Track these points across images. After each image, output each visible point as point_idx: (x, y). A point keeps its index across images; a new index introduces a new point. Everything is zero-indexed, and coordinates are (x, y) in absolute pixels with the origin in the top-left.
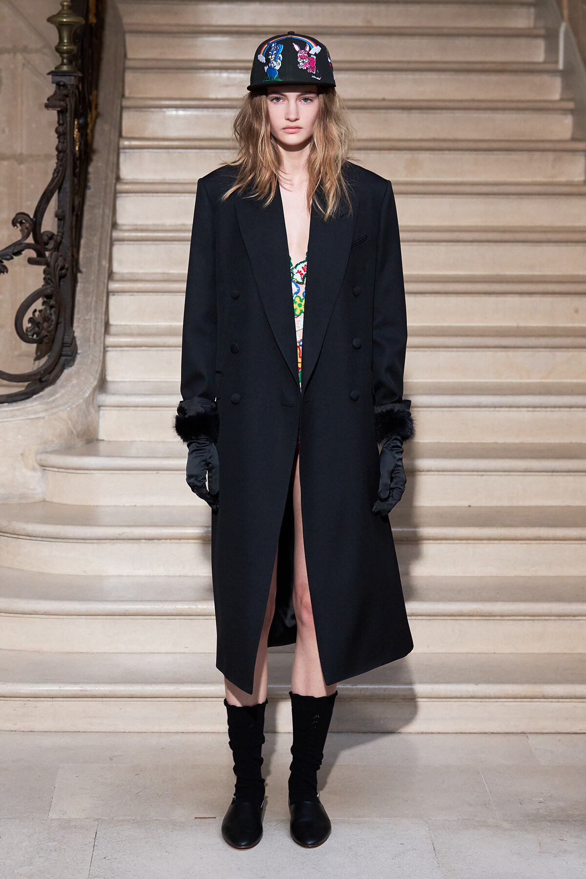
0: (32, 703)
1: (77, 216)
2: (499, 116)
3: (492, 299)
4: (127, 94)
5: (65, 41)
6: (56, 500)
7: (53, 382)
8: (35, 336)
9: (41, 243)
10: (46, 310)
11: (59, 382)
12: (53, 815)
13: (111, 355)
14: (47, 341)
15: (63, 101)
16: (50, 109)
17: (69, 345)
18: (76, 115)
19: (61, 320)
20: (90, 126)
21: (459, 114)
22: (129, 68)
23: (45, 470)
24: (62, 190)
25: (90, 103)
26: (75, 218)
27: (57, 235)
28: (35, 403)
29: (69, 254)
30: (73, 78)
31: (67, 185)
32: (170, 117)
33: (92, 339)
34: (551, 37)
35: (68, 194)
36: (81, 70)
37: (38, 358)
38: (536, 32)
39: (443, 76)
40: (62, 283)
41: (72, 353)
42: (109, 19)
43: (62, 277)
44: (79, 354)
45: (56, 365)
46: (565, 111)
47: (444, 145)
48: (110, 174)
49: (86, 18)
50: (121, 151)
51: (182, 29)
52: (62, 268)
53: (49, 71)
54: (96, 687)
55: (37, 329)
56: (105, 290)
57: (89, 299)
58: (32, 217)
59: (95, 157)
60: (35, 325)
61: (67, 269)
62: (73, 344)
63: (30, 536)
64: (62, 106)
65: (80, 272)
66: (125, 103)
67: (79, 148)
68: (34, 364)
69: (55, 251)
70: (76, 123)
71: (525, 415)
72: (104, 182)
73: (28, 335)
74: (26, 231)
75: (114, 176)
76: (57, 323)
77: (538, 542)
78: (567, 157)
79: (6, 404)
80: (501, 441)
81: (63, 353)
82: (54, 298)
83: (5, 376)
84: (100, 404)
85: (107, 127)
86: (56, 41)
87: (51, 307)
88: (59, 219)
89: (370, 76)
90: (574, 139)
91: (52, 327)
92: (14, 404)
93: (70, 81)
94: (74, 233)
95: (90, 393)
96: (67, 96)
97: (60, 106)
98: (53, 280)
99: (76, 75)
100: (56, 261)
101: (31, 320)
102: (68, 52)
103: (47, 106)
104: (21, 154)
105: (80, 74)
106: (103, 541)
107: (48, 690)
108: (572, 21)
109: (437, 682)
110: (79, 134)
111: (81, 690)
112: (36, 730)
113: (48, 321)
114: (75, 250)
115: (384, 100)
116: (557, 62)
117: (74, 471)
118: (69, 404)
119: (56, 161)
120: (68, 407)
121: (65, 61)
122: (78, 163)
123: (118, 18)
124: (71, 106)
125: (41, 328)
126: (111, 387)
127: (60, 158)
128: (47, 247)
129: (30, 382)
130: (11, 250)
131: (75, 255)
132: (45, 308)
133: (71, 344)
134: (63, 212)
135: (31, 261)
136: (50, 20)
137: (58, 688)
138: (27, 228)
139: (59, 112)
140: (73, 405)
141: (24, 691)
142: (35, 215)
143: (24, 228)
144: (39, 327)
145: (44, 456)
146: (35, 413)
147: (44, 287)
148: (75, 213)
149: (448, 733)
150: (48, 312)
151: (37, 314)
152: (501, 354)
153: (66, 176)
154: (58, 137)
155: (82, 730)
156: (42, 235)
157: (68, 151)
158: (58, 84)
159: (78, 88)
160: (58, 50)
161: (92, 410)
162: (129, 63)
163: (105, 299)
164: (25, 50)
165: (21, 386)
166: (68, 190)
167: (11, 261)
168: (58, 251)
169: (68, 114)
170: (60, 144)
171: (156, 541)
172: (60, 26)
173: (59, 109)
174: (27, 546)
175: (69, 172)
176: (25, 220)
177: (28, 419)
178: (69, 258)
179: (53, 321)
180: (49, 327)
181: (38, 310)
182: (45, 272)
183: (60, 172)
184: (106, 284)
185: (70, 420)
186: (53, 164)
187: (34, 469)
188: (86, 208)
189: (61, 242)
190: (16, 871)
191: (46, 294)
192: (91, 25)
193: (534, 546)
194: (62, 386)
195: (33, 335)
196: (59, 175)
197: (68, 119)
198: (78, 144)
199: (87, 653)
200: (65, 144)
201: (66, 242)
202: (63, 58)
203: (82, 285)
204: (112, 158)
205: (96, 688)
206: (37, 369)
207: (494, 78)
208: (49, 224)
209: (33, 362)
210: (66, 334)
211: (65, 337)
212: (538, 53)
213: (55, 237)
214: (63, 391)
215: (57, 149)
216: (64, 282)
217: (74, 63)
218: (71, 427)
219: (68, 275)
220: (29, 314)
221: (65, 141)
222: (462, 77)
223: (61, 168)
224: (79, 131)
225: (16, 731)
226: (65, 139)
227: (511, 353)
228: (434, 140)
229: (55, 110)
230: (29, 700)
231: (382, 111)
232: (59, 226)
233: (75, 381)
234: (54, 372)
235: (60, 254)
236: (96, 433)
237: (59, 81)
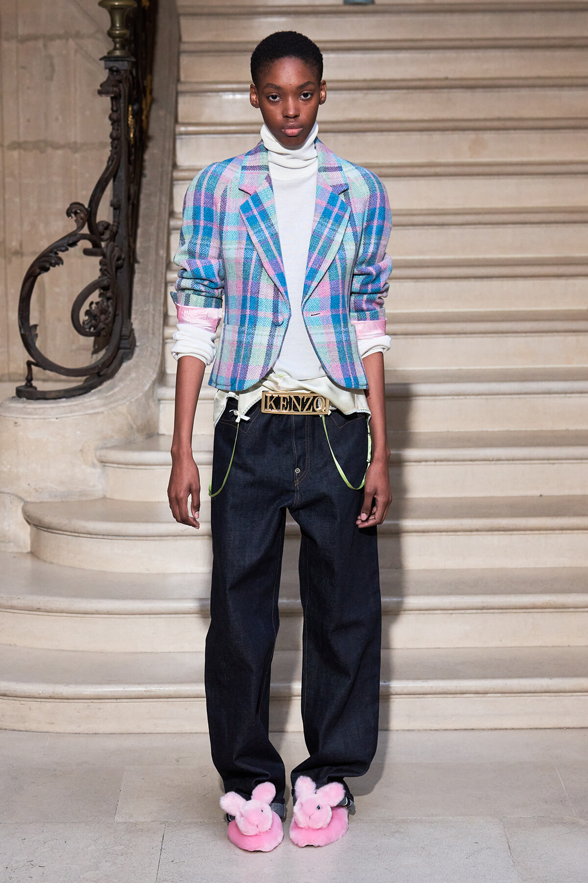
0: (96, 705)
1: (133, 205)
2: (566, 94)
3: (562, 282)
4: (182, 78)
5: (118, 25)
6: (117, 497)
7: (111, 376)
8: (92, 329)
9: (96, 233)
10: (103, 303)
11: (118, 376)
12: (118, 819)
14: (104, 334)
15: (116, 87)
16: (103, 95)
17: (127, 337)
18: (130, 102)
19: (119, 312)
20: (145, 112)
21: (524, 92)
22: (185, 52)
23: (104, 466)
24: (117, 179)
25: (144, 88)
26: (131, 206)
27: (113, 225)
28: (94, 398)
29: (126, 243)
30: (126, 63)
31: (122, 174)
32: (228, 101)
33: (151, 331)
35: (124, 183)
36: (135, 54)
37: (95, 352)
39: (507, 53)
40: (119, 274)
41: (131, 345)
42: (162, 1)
43: (118, 268)
44: (138, 346)
45: (114, 358)
47: (509, 124)
48: (166, 162)
49: (139, 2)
50: (177, 137)
51: (237, 10)
52: (119, 259)
53: (101, 56)
54: (161, 687)
55: (94, 322)
56: (163, 281)
57: (147, 290)
58: (86, 206)
59: (151, 144)
60: (92, 318)
61: (124, 260)
62: (132, 336)
63: (91, 534)
64: (116, 92)
65: (137, 262)
66: (181, 88)
67: (134, 135)
68: (92, 357)
69: (111, 241)
70: (130, 109)
72: (160, 170)
73: (84, 328)
74: (81, 221)
75: (171, 163)
76: (115, 315)
79: (64, 399)
80: (572, 428)
81: (121, 346)
82: (110, 290)
83: (62, 371)
84: (160, 398)
85: (162, 113)
86: (108, 25)
87: (108, 299)
88: (115, 209)
89: (432, 55)
91: (109, 319)
92: (72, 399)
93: (124, 66)
94: (130, 224)
95: (150, 387)
96: (120, 82)
97: (113, 92)
98: (110, 271)
99: (129, 59)
100: (112, 251)
101: (87, 313)
102: (120, 36)
103: (100, 93)
104: (75, 143)
105: (133, 59)
106: (165, 538)
107: (111, 691)
109: (510, 677)
110: (133, 121)
111: (145, 691)
112: (101, 732)
113: (105, 314)
114: (131, 240)
115: (447, 79)
117: (135, 467)
118: (128, 398)
119: (110, 148)
120: (127, 401)
121: (118, 45)
122: (133, 150)
124: (125, 93)
125: (98, 320)
126: (171, 380)
127: (114, 146)
128: (102, 237)
129: (88, 376)
130: (66, 241)
131: (132, 244)
132: (102, 300)
133: (129, 336)
134: (118, 201)
135: (87, 252)
136: (101, 4)
137: (122, 689)
138: (82, 219)
139: (112, 98)
140: (132, 399)
141: (87, 693)
142: (90, 205)
143: (79, 219)
144: (96, 320)
145: (103, 452)
146: (94, 408)
147: (101, 279)
148: (131, 202)
149: (522, 729)
150: (105, 304)
151: (94, 306)
152: (571, 339)
153: (121, 164)
154: (112, 124)
155: (147, 731)
156: (97, 225)
157: (123, 139)
158: (111, 70)
159: (131, 73)
160: (110, 34)
161: (152, 404)
162: (184, 47)
163: (163, 290)
164: (78, 35)
165: (80, 381)
166: (123, 178)
167: (66, 252)
168: (114, 241)
169: (122, 101)
170: (114, 131)
172: (112, 10)
173: (113, 95)
174: (87, 544)
175: (124, 159)
176: (80, 210)
177: (87, 414)
178: (125, 249)
179: (110, 313)
180: (107, 319)
181: (95, 302)
182: (101, 263)
183: (115, 160)
184: (164, 274)
185: (129, 414)
186: (107, 152)
187: (93, 465)
188: (142, 196)
189: (117, 232)
190: (82, 876)
191: (102, 286)
192: (144, 8)
194: (121, 380)
195: (90, 328)
196: (114, 163)
197: (122, 105)
198: (132, 130)
199: (152, 653)
200: (119, 131)
201: (122, 231)
202: (115, 43)
203: (140, 275)
204: (169, 145)
205: (161, 689)
206: (95, 363)
207: (559, 54)
208: (104, 214)
209: (90, 355)
210: (124, 326)
211: (124, 329)
213: (110, 227)
214: (122, 385)
215: (111, 136)
216: (121, 273)
217: (127, 48)
218: (131, 422)
219: (125, 265)
220: (85, 307)
221: (119, 128)
222: (526, 54)
223: (115, 156)
224: (133, 118)
225: (79, 734)
226: (119, 126)
227: (581, 338)
228: (499, 119)
229: (108, 96)
230: (93, 702)
231: (446, 91)
232: (114, 216)
233: (133, 375)
234: (113, 366)
235: (116, 244)
236: (157, 427)
237: (112, 67)
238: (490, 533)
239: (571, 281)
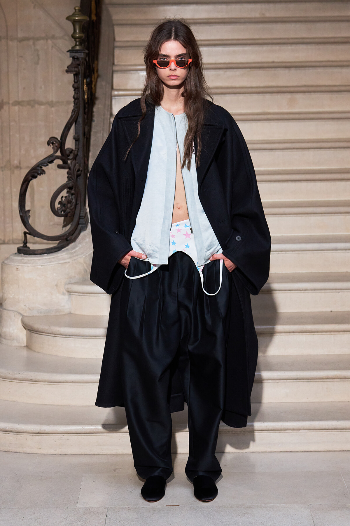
0: (66, 437)
1: (87, 138)
2: (345, 71)
4: (116, 63)
5: (78, 31)
6: (78, 312)
7: (74, 240)
8: (63, 213)
9: (65, 155)
10: (69, 196)
11: (78, 240)
12: (80, 505)
14: (70, 215)
15: (77, 68)
16: (69, 73)
17: (83, 217)
18: (85, 77)
19: (79, 202)
20: (94, 83)
21: (320, 70)
22: (117, 47)
23: (70, 294)
24: (77, 123)
25: (93, 69)
26: (85, 140)
27: (75, 150)
28: (64, 254)
29: (82, 161)
30: (82, 53)
31: (80, 120)
35: (81, 125)
36: (88, 48)
37: (65, 226)
39: (309, 47)
40: (78, 180)
41: (86, 222)
42: (104, 17)
43: (78, 176)
45: (76, 230)
47: (311, 89)
48: (106, 112)
49: (90, 17)
50: (113, 98)
52: (78, 171)
53: (68, 50)
55: (63, 208)
58: (59, 139)
59: (97, 102)
60: (63, 206)
61: (81, 171)
62: (86, 217)
63: (62, 335)
64: (76, 71)
66: (115, 68)
67: (87, 97)
68: (62, 229)
69: (74, 160)
70: (85, 81)
72: (103, 117)
73: (58, 212)
75: (109, 113)
76: (76, 204)
79: (46, 255)
81: (80, 222)
82: (74, 189)
83: (45, 237)
85: (104, 83)
86: (72, 31)
87: (72, 194)
88: (76, 141)
89: (265, 48)
91: (73, 206)
92: (51, 254)
93: (81, 55)
94: (85, 149)
98: (73, 178)
99: (85, 51)
100: (75, 166)
101: (60, 203)
102: (79, 38)
103: (67, 71)
104: (52, 101)
105: (87, 51)
107: (75, 429)
109: (313, 420)
110: (87, 88)
112: (68, 453)
113: (70, 203)
114: (86, 159)
115: (274, 62)
117: (89, 295)
118: (84, 254)
119: (73, 105)
121: (78, 43)
122: (87, 105)
123: (110, 16)
124: (82, 71)
127: (76, 103)
128: (69, 157)
129: (60, 241)
130: (47, 160)
131: (86, 163)
134: (78, 136)
135: (59, 167)
136: (68, 18)
137: (82, 428)
138: (56, 147)
139: (74, 75)
140: (87, 254)
141: (60, 430)
142: (61, 139)
144: (65, 207)
145: (70, 286)
146: (64, 259)
147: (68, 182)
148: (85, 136)
149: (321, 451)
151: (64, 199)
153: (80, 114)
154: (74, 90)
155: (96, 453)
156: (65, 150)
157: (81, 99)
158: (74, 58)
159: (85, 60)
160: (73, 36)
162: (117, 44)
164: (53, 37)
165: (55, 243)
166: (81, 122)
167: (47, 167)
168: (76, 160)
169: (80, 76)
170: (76, 94)
172: (74, 22)
173: (75, 73)
174: (61, 341)
175: (81, 111)
176: (55, 142)
177: (60, 263)
178: (82, 164)
180: (71, 206)
181: (64, 196)
182: (68, 173)
183: (76, 112)
185: (85, 263)
186: (71, 107)
187: (64, 294)
188: (92, 133)
189: (77, 155)
191: (69, 187)
192: (93, 21)
194: (80, 243)
195: (61, 212)
197: (80, 79)
198: (86, 94)
200: (79, 94)
201: (81, 154)
202: (76, 42)
204: (108, 102)
206: (65, 233)
207: (341, 47)
208: (70, 144)
210: (81, 211)
211: (81, 213)
213: (73, 151)
214: (80, 246)
215: (74, 97)
216: (80, 179)
217: (83, 45)
218: (86, 267)
219: (82, 174)
220: (59, 199)
222: (321, 47)
223: (76, 109)
224: (87, 86)
225: (56, 454)
226: (78, 91)
228: (305, 86)
229: (72, 73)
230: (64, 436)
231: (273, 69)
232: (76, 145)
233: (87, 240)
234: (75, 234)
235: (77, 162)
237: (74, 56)
238: (301, 334)
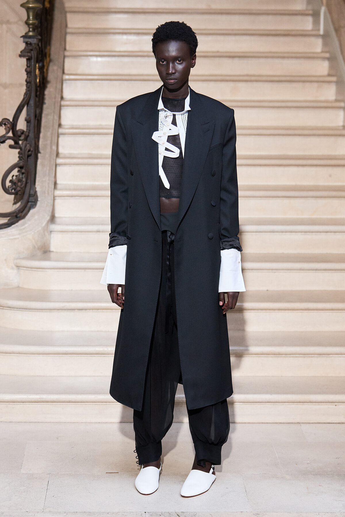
0: (11, 406)
1: (38, 120)
2: (286, 62)
3: (281, 169)
4: (67, 48)
5: (31, 18)
6: (26, 286)
7: (24, 217)
8: (13, 191)
9: (17, 136)
10: (20, 175)
11: (27, 217)
12: (23, 471)
13: (58, 201)
14: (20, 193)
15: (29, 52)
16: (22, 58)
18: (37, 61)
19: (29, 181)
20: (46, 67)
21: (263, 60)
22: (69, 33)
23: (19, 269)
24: (29, 105)
25: (46, 53)
26: (36, 121)
27: (26, 132)
28: (13, 230)
29: (33, 142)
30: (35, 39)
31: (32, 102)
32: (93, 62)
33: (46, 192)
34: (316, 15)
35: (33, 107)
36: (41, 34)
37: (15, 203)
38: (307, 12)
39: (253, 38)
40: (29, 160)
41: (35, 200)
42: (57, 5)
43: (29, 156)
44: (39, 201)
45: (25, 208)
46: (324, 58)
47: (253, 78)
48: (57, 96)
49: (43, 4)
50: (64, 82)
51: (100, 10)
52: (29, 151)
53: (21, 35)
54: (49, 396)
55: (14, 186)
56: (54, 164)
57: (45, 169)
58: (11, 121)
59: (49, 86)
60: (13, 184)
61: (32, 151)
62: (36, 195)
63: (10, 308)
64: (29, 56)
65: (40, 153)
66: (67, 53)
67: (39, 80)
68: (13, 207)
69: (25, 140)
70: (37, 65)
71: (300, 237)
72: (54, 100)
73: (9, 190)
75: (60, 96)
76: (26, 183)
77: (307, 311)
78: (325, 85)
80: (286, 252)
81: (30, 200)
82: (24, 168)
84: (51, 230)
85: (55, 68)
86: (25, 18)
87: (23, 173)
88: (28, 122)
89: (210, 38)
90: (329, 75)
92: (1, 230)
93: (34, 41)
94: (36, 131)
95: (46, 224)
98: (24, 158)
99: (37, 37)
100: (26, 147)
101: (11, 181)
102: (32, 24)
103: (20, 56)
104: (6, 83)
105: (40, 37)
106: (53, 311)
107: (20, 398)
108: (328, 6)
109: (248, 393)
110: (39, 72)
111: (39, 398)
112: (13, 421)
113: (20, 182)
114: (37, 140)
115: (218, 52)
116: (319, 30)
117: (36, 270)
118: (33, 230)
120: (32, 232)
121: (31, 29)
122: (38, 89)
123: (62, 4)
124: (35, 56)
125: (16, 186)
126: (57, 220)
127: (28, 86)
128: (20, 138)
129: (10, 218)
131: (37, 143)
133: (34, 195)
134: (29, 118)
135: (11, 147)
136: (22, 5)
137: (27, 397)
139: (27, 59)
140: (35, 231)
141: (6, 399)
142: (13, 120)
143: (7, 128)
145: (18, 261)
146: (13, 235)
147: (19, 162)
148: (37, 118)
149: (255, 423)
151: (14, 177)
152: (286, 201)
153: (31, 97)
154: (27, 74)
155: (40, 421)
156: (17, 131)
157: (33, 82)
158: (27, 43)
159: (38, 45)
160: (27, 23)
161: (46, 234)
162: (69, 30)
163: (54, 169)
164: (8, 22)
165: (5, 220)
166: (32, 105)
169: (33, 61)
170: (28, 78)
171: (84, 311)
172: (28, 9)
174: (9, 313)
175: (33, 94)
176: (7, 123)
177: (9, 239)
178: (33, 145)
179: (24, 181)
180: (22, 185)
181: (15, 175)
182: (19, 153)
183: (28, 94)
184: (55, 160)
185: (34, 239)
186: (24, 89)
187: (12, 268)
188: (43, 115)
189: (28, 136)
191: (19, 166)
192: (46, 8)
193: (305, 313)
194: (29, 220)
196: (27, 96)
197: (33, 63)
198: (38, 78)
199: (44, 376)
200: (31, 78)
201: (32, 135)
203: (41, 160)
204: (59, 86)
206: (15, 210)
207: (282, 39)
208: (21, 125)
209: (12, 205)
210: (31, 189)
211: (31, 191)
212: (308, 24)
213: (25, 133)
214: (29, 223)
215: (26, 81)
217: (36, 31)
218: (34, 244)
219: (33, 155)
220: (9, 178)
222: (264, 38)
223: (28, 92)
224: (39, 70)
226: (30, 75)
227: (292, 201)
228: (247, 75)
229: (25, 58)
230: (9, 404)
231: (217, 58)
232: (27, 126)
233: (36, 217)
234: (25, 212)
235: (28, 142)
236: (49, 247)
237: (28, 41)
239: (287, 169)
